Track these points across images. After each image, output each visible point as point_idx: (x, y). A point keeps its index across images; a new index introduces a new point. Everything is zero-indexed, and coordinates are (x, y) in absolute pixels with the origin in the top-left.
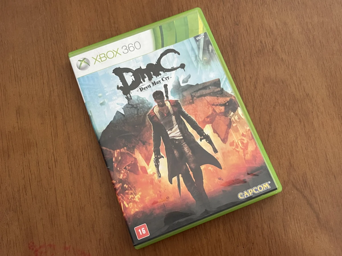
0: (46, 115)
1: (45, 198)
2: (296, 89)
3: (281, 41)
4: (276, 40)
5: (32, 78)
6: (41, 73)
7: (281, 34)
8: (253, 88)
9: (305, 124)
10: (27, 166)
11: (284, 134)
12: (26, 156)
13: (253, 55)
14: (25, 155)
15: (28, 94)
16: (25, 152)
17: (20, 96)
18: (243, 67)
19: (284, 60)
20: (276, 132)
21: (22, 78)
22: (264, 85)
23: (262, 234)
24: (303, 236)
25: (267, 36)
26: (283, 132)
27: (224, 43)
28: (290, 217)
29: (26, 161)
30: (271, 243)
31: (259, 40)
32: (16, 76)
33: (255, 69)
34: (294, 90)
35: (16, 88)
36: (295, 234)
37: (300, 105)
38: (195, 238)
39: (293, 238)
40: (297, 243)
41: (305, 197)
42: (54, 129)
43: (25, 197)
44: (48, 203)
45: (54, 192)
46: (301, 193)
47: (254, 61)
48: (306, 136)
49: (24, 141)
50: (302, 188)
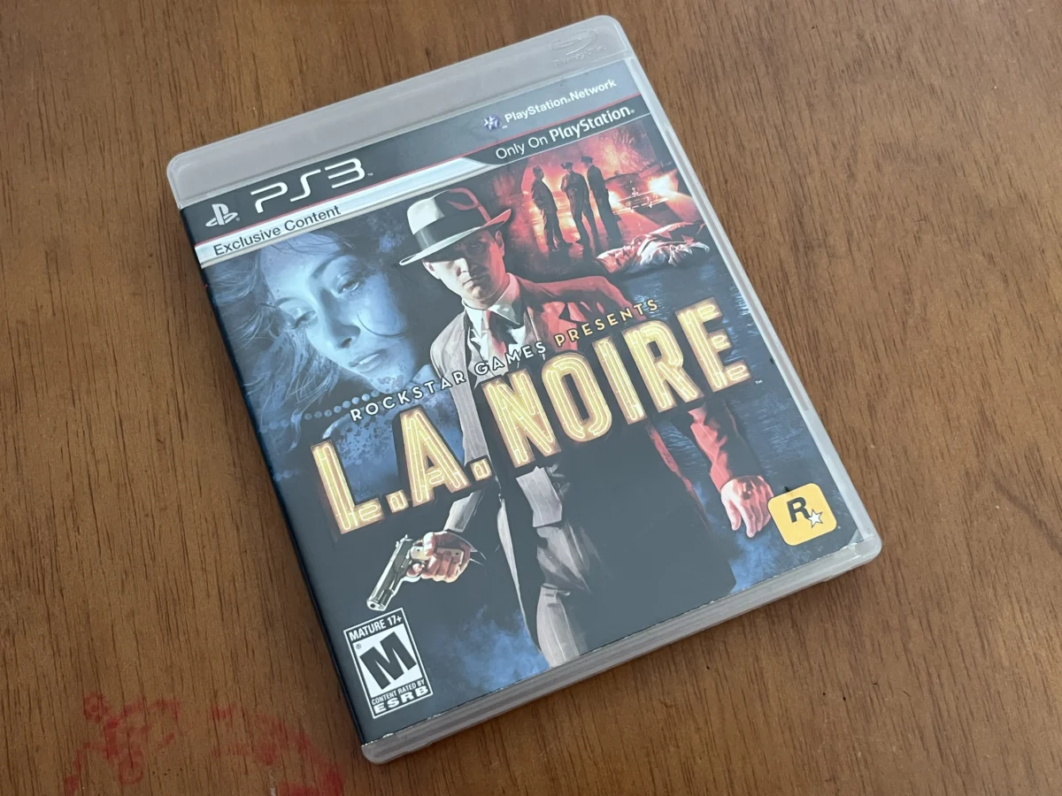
0: (149, 267)
1: (145, 541)
2: (983, 179)
3: (924, 34)
4: (909, 30)
5: (102, 150)
6: (134, 135)
7: (924, 13)
8: (843, 177)
9: (1022, 287)
10: (81, 435)
11: (956, 322)
12: (77, 402)
13: (838, 74)
14: (76, 397)
15: (88, 201)
16: (74, 389)
17: (60, 206)
18: (806, 114)
19: (939, 91)
20: (928, 313)
21: (69, 149)
22: (878, 167)
23: (906, 650)
24: (1044, 654)
25: (877, 16)
26: (952, 314)
27: (741, 40)
28: (994, 588)
29: (79, 416)
30: (936, 680)
31: (854, 31)
32: (47, 142)
33: (846, 120)
34: (978, 183)
35: (48, 179)
36: (1019, 648)
37: (1000, 229)
38: (673, 668)
39: (1010, 662)
40: (1025, 680)
41: (1040, 524)
42: (176, 312)
43: (73, 540)
44: (153, 559)
45: (177, 522)
46: (1026, 509)
47: (839, 95)
48: (1029, 328)
49: (71, 353)
50: (1028, 494)
